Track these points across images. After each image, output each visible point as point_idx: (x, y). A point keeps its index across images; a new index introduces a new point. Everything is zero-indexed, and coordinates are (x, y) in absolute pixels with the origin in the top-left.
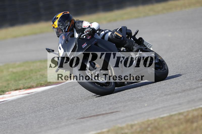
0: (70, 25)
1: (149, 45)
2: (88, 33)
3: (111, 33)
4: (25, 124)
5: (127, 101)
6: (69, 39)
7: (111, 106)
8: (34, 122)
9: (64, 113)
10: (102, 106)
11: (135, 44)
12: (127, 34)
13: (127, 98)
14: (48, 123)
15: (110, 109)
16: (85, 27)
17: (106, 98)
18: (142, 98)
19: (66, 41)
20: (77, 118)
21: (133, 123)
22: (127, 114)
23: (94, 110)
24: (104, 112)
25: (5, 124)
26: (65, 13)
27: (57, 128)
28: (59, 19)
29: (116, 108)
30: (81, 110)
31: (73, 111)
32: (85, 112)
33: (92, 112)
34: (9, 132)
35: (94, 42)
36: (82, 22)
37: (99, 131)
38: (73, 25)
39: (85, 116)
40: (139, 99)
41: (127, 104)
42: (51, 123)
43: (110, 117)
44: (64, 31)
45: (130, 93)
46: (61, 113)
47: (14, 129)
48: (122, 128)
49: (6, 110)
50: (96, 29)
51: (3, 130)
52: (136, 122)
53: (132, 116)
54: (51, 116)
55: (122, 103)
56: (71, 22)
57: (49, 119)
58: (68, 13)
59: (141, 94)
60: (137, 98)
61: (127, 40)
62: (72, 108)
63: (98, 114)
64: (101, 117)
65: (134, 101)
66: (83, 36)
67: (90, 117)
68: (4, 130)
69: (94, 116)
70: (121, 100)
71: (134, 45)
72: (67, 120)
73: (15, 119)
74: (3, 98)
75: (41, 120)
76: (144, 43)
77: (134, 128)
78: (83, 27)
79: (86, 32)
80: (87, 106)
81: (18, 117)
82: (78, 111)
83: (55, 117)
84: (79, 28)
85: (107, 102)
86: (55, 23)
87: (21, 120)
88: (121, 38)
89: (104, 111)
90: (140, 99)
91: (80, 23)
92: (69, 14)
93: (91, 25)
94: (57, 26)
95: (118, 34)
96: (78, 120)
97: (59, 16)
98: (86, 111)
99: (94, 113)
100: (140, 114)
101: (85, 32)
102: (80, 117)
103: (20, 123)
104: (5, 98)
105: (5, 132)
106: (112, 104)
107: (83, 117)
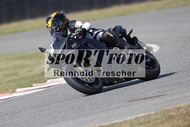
0: (63, 25)
1: (143, 44)
2: (78, 33)
3: (103, 32)
4: (78, 106)
5: (173, 85)
6: (59, 39)
7: (158, 90)
8: (87, 105)
9: (115, 96)
10: (150, 89)
11: (126, 43)
12: (120, 33)
13: (174, 82)
14: (99, 106)
15: (158, 92)
16: (77, 27)
17: (154, 82)
18: (188, 82)
19: (57, 41)
20: (126, 101)
21: (179, 106)
22: (174, 97)
23: (143, 93)
24: (152, 96)
25: (59, 106)
26: (59, 13)
27: (108, 110)
28: (53, 19)
29: (164, 92)
30: (130, 93)
31: (123, 94)
32: (134, 95)
33: (141, 95)
34: (63, 113)
35: (84, 42)
36: (75, 21)
37: (147, 114)
38: (67, 24)
39: (135, 99)
40: (185, 83)
41: (174, 87)
42: (103, 106)
43: (157, 100)
44: (56, 31)
45: (177, 77)
46: (112, 96)
47: (68, 111)
48: (169, 111)
49: (60, 93)
50: (87, 29)
51: (57, 112)
52: (182, 105)
53: (178, 99)
54: (103, 99)
55: (169, 87)
56: (64, 21)
57: (100, 102)
58: (62, 12)
59: (187, 78)
60: (184, 82)
61: (119, 39)
62: (122, 91)
63: (147, 97)
64: (149, 99)
65: (180, 85)
66: (74, 36)
67: (139, 100)
68: (59, 112)
69: (143, 99)
70: (168, 84)
71: (125, 45)
72: (118, 103)
73: (69, 102)
74: (57, 82)
75: (93, 103)
76: (138, 42)
77: (181, 110)
78: (76, 27)
79: (77, 32)
80: (136, 89)
81: (71, 99)
82: (128, 94)
83: (106, 100)
84: (73, 28)
85: (155, 86)
86: (48, 23)
87: (75, 102)
88: (112, 38)
89: (152, 94)
90: (187, 83)
91: (73, 23)
92: (63, 14)
93: (83, 25)
94: (50, 26)
95: (110, 34)
96: (128, 103)
97: (53, 15)
98: (136, 95)
99: (143, 96)
100: (186, 97)
101: (75, 32)
102: (130, 100)
103: (73, 106)
104: (60, 81)
105: (59, 114)
106: (160, 88)
107: (132, 100)
